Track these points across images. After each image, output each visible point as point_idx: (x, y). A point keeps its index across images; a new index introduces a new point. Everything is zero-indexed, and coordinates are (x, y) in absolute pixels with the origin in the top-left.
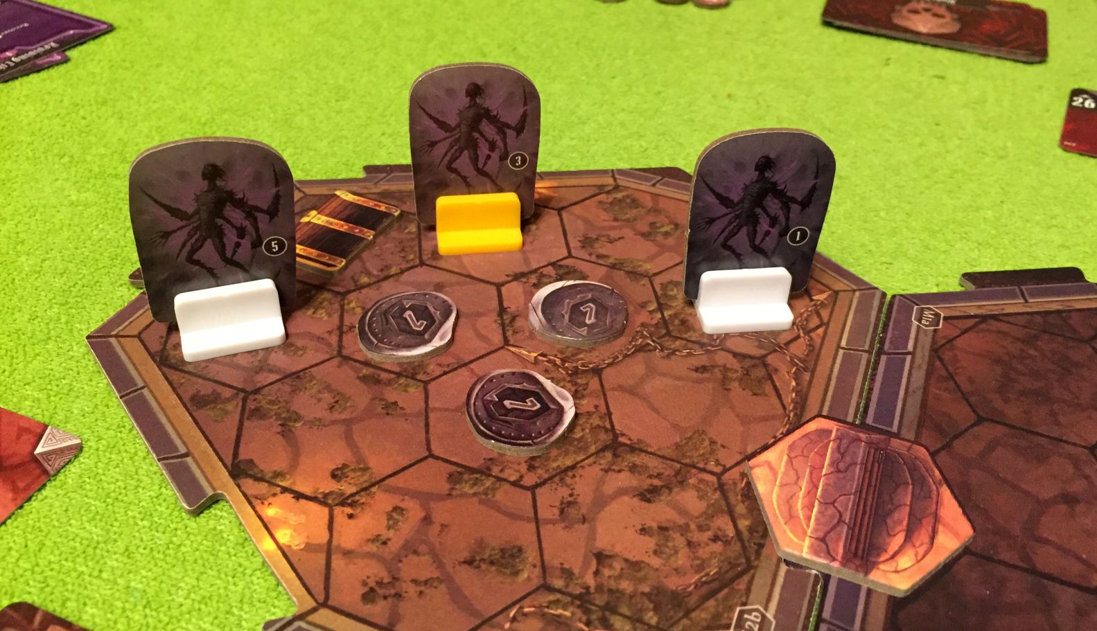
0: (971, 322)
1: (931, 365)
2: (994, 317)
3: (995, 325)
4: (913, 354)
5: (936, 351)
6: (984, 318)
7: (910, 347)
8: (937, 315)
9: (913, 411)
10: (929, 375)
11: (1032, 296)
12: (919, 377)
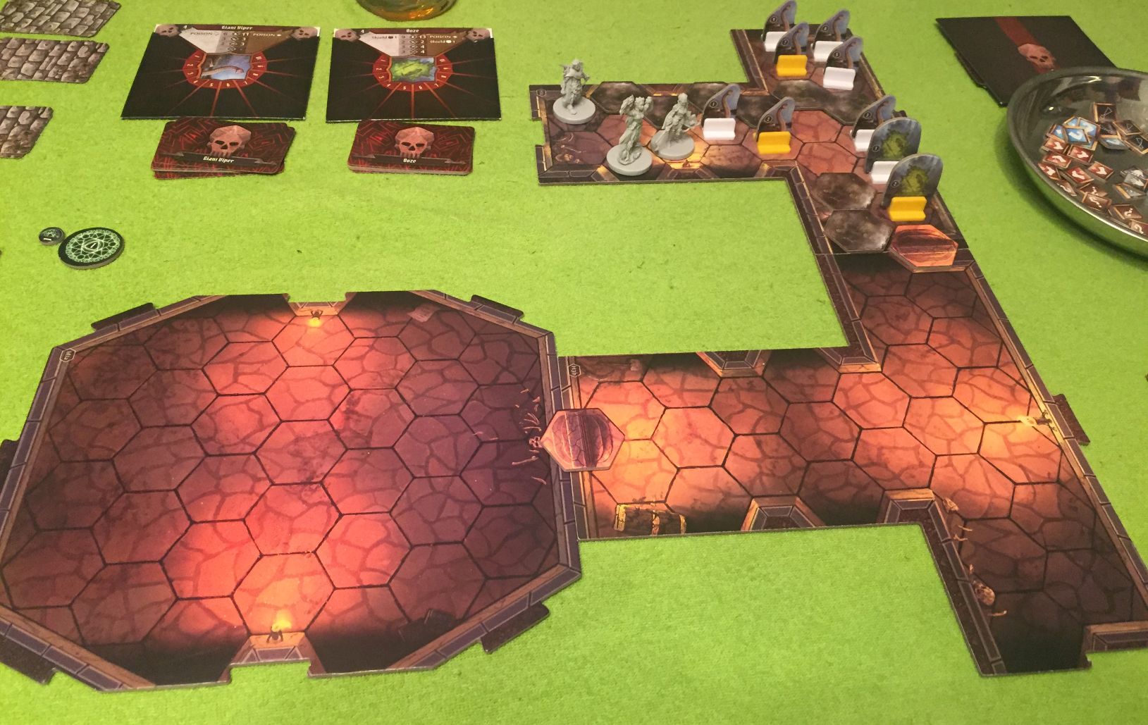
0: (88, 352)
1: (64, 380)
2: (101, 345)
3: (101, 349)
4: (56, 378)
5: (68, 374)
6: (96, 347)
7: (56, 375)
8: (73, 352)
9: (51, 407)
10: (62, 386)
11: (123, 326)
12: (58, 388)
